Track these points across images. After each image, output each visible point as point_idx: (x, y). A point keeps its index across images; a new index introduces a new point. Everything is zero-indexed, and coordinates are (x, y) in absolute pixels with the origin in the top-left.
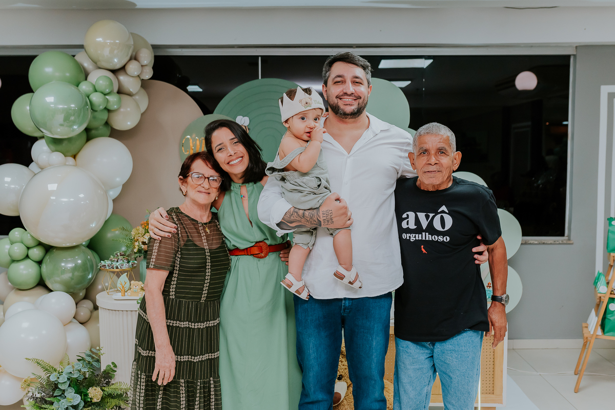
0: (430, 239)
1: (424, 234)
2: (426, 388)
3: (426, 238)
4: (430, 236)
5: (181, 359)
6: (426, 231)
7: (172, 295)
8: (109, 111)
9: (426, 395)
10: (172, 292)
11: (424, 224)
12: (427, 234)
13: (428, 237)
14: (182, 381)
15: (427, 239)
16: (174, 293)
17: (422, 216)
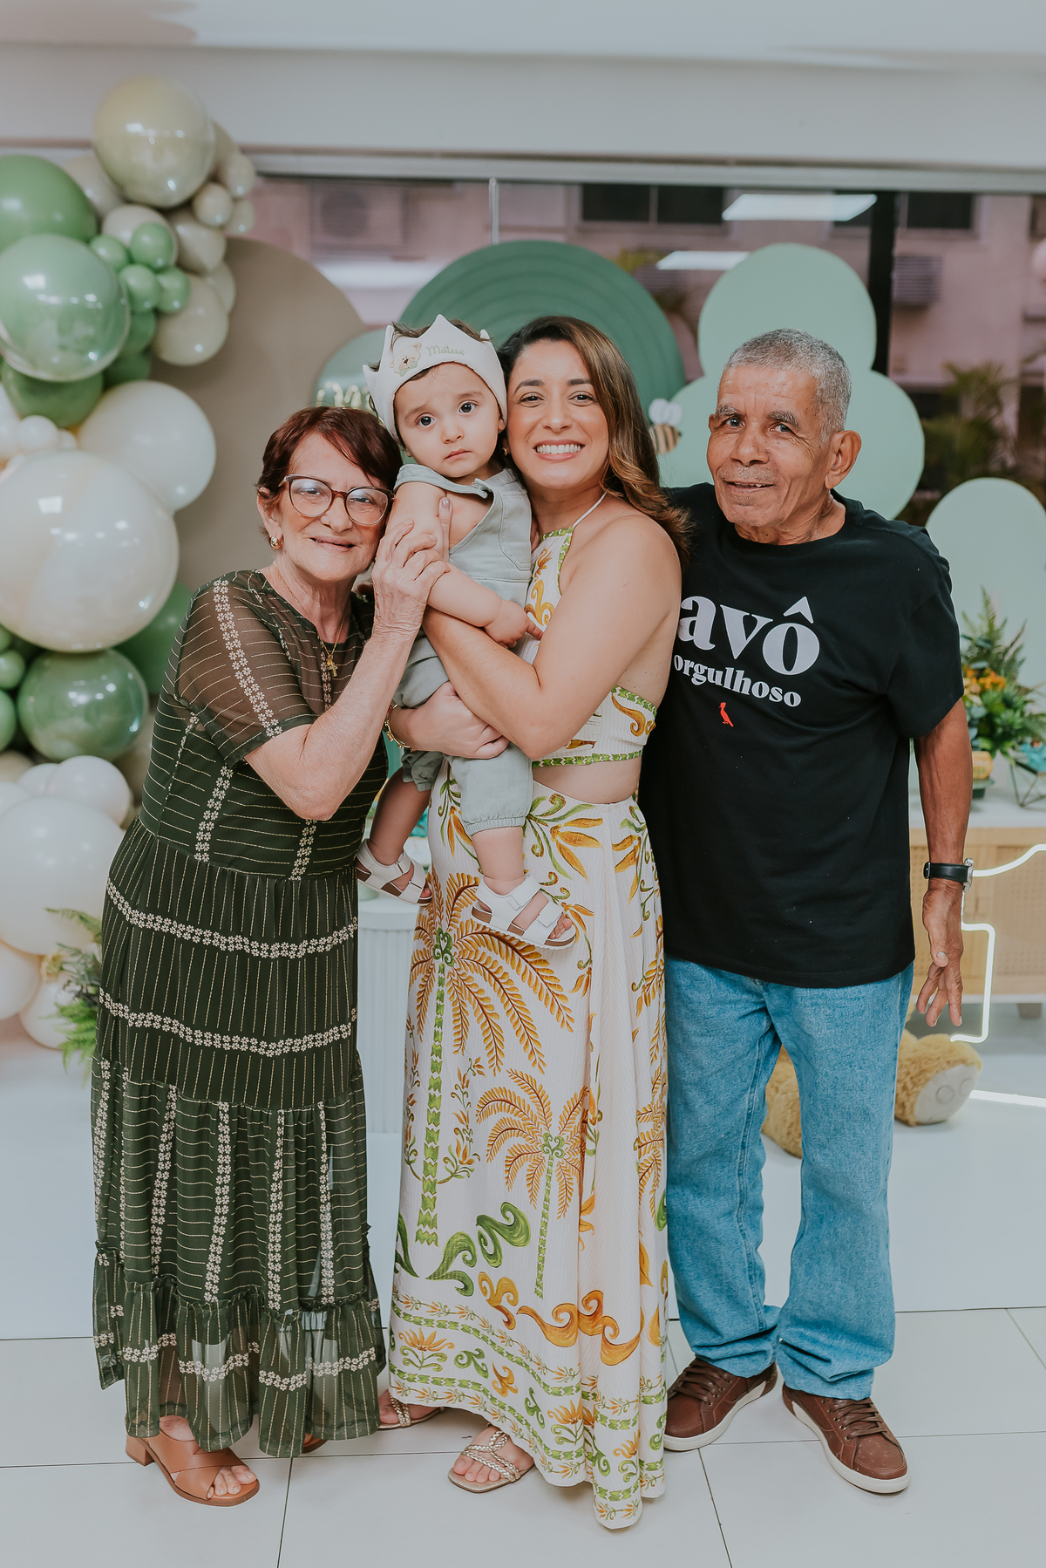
0: (745, 691)
1: (730, 671)
2: (747, 1096)
3: (732, 686)
4: (748, 681)
5: (222, 1042)
6: (737, 665)
7: (202, 852)
8: (158, 313)
9: (749, 1115)
10: (203, 841)
11: (738, 642)
12: (740, 673)
13: (741, 683)
14: (224, 1106)
15: (736, 689)
16: (206, 847)
17: (734, 618)
